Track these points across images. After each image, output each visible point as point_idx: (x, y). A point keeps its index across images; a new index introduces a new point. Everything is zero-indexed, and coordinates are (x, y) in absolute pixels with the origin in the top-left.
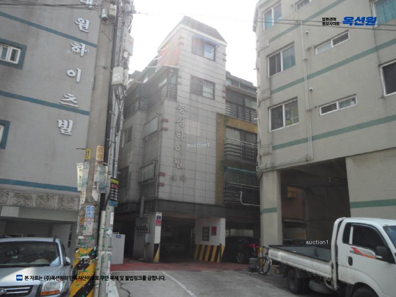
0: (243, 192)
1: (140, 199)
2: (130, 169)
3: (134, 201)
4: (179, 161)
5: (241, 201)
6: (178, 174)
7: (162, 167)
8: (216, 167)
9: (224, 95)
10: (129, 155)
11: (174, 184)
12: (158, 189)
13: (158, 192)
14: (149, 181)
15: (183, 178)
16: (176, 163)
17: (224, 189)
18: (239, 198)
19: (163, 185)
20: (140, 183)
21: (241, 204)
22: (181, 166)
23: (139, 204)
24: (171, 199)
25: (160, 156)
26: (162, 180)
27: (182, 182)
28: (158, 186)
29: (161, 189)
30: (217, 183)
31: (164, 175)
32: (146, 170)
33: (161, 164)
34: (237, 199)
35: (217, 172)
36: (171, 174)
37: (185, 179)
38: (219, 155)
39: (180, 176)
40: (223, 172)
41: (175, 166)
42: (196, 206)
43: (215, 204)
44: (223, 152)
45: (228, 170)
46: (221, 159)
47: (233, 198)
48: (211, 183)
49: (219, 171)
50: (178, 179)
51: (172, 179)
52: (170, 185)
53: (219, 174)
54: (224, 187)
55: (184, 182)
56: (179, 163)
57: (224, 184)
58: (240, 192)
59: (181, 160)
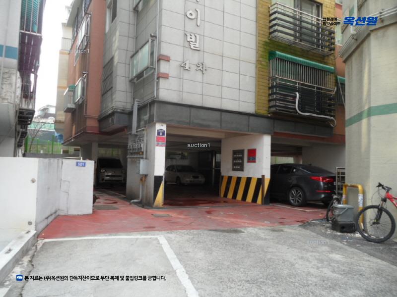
0: (299, 93)
1: (132, 107)
2: (116, 60)
3: (123, 110)
4: (193, 37)
5: (297, 109)
6: (193, 59)
7: (163, 45)
8: (257, 53)
10: (114, 39)
11: (186, 75)
12: (158, 83)
13: (158, 89)
14: (145, 76)
15: (201, 68)
16: (189, 39)
17: (270, 88)
18: (295, 103)
19: (166, 77)
20: (131, 81)
21: (297, 112)
22: (197, 46)
23: (130, 114)
24: (181, 102)
25: (160, 27)
26: (164, 68)
27: (200, 73)
28: (158, 78)
29: (162, 82)
30: (259, 77)
31: (167, 59)
32: (140, 54)
33: (163, 39)
34: (290, 105)
35: (257, 61)
36: (180, 59)
37: (204, 69)
38: (262, 32)
39: (196, 63)
40: (267, 61)
41: (187, 44)
42: (224, 114)
43: (256, 112)
44: (268, 27)
45: (277, 56)
46: (264, 40)
47: (285, 103)
48: (248, 77)
49: (261, 59)
50: (194, 68)
51: (183, 67)
52: (181, 78)
53: (261, 64)
54: (269, 84)
55: (203, 74)
56: (193, 40)
57: (269, 80)
58: (296, 94)
59: (198, 36)
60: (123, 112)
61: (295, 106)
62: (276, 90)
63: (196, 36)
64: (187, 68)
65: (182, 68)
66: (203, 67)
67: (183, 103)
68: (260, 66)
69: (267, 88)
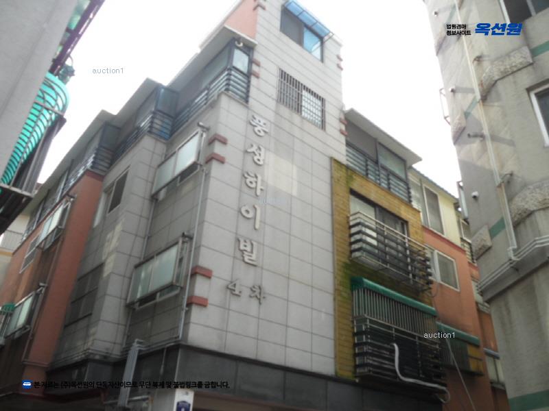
0: (397, 344)
1: (125, 352)
2: (107, 269)
3: (105, 357)
4: (249, 244)
5: (398, 371)
6: (247, 278)
7: (203, 251)
8: (335, 278)
9: (343, 128)
10: (109, 236)
11: (235, 304)
12: (188, 313)
13: (187, 324)
14: (158, 299)
15: (258, 294)
16: (242, 247)
17: (355, 334)
18: (393, 361)
19: (203, 303)
20: (129, 307)
21: (397, 377)
22: (254, 258)
23: (120, 364)
24: (222, 351)
25: (202, 223)
26: (201, 288)
27: (255, 302)
28: (189, 305)
29: (196, 312)
30: (339, 316)
31: (207, 274)
32: (156, 264)
33: (203, 243)
34: (387, 364)
35: (336, 290)
36: (226, 275)
37: (262, 296)
38: (340, 249)
39: (251, 285)
40: (349, 291)
41: (238, 254)
42: (289, 375)
43: (336, 372)
44: (348, 244)
45: (365, 286)
46: (343, 260)
47: (380, 360)
48: (323, 315)
49: (341, 288)
50: (246, 292)
51: (231, 289)
52: (225, 308)
53: (341, 295)
54: (353, 328)
55: (260, 303)
56: (248, 249)
57: (353, 322)
58: (394, 347)
59: (255, 243)
60: (105, 361)
61: (394, 366)
62: (367, 338)
63: (252, 244)
64: (237, 292)
65: (229, 292)
66: (260, 293)
67: (227, 352)
68: (339, 298)
69: (351, 334)
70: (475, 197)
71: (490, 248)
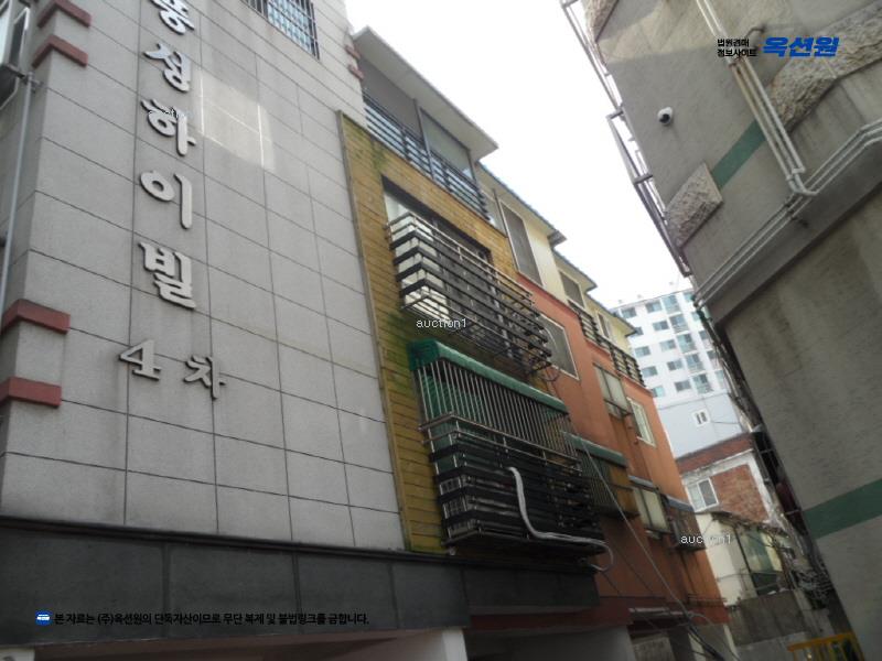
0: (518, 469)
4: (168, 258)
5: (526, 518)
6: (170, 338)
7: (36, 265)
8: (377, 344)
9: (355, 64)
11: (142, 399)
12: (1, 428)
15: (204, 377)
16: (151, 264)
17: (433, 458)
18: (515, 501)
19: (45, 398)
22: (186, 290)
24: (118, 521)
26: (35, 358)
27: (198, 396)
29: (23, 422)
30: (394, 422)
31: (56, 325)
35: (381, 369)
36: (115, 329)
37: (216, 379)
38: (379, 289)
39: (184, 357)
40: (407, 371)
41: (144, 281)
42: (305, 563)
43: (407, 543)
44: (392, 278)
45: (441, 355)
46: (390, 310)
47: (491, 502)
48: (363, 423)
49: (392, 366)
50: (173, 373)
51: (129, 363)
52: (114, 410)
53: (393, 380)
54: (427, 445)
55: (213, 399)
56: (170, 268)
57: (425, 433)
58: (511, 473)
59: (186, 261)
61: (519, 511)
62: (460, 459)
63: (178, 260)
64: (147, 370)
65: (123, 369)
66: (210, 374)
67: (130, 524)
68: (389, 386)
69: (424, 460)
70: (666, 118)
71: (719, 206)
